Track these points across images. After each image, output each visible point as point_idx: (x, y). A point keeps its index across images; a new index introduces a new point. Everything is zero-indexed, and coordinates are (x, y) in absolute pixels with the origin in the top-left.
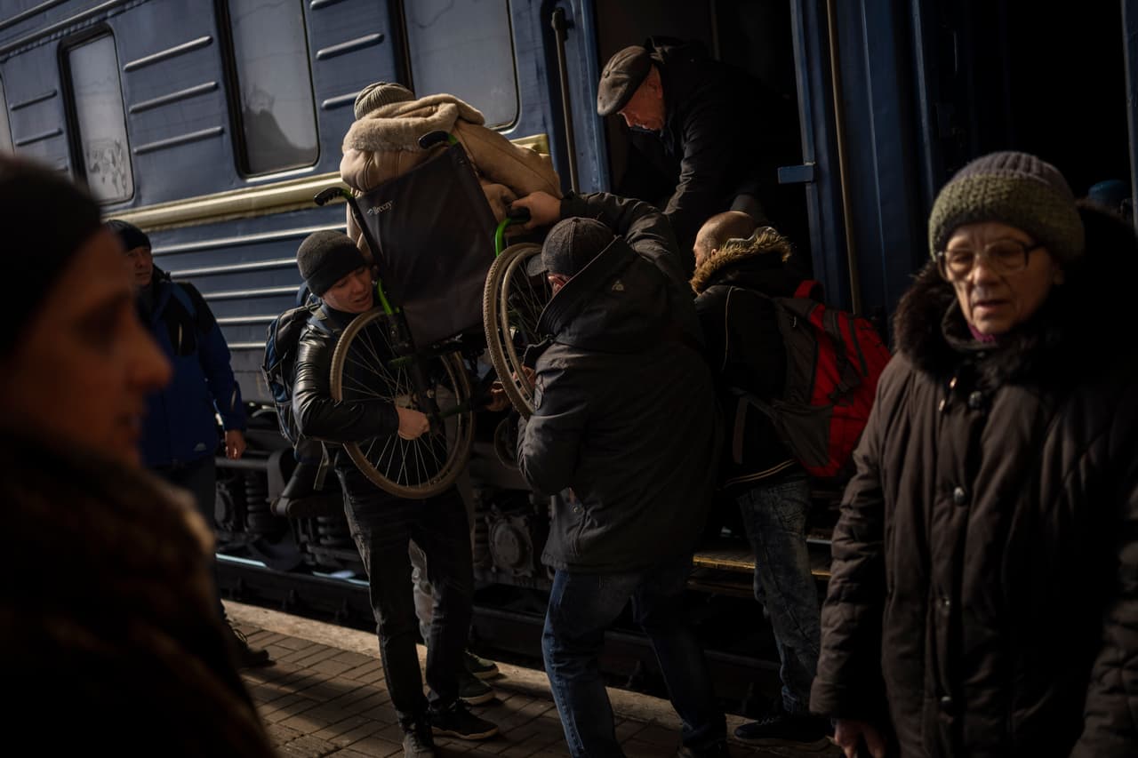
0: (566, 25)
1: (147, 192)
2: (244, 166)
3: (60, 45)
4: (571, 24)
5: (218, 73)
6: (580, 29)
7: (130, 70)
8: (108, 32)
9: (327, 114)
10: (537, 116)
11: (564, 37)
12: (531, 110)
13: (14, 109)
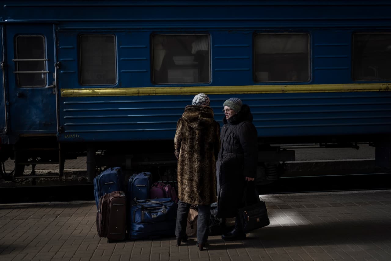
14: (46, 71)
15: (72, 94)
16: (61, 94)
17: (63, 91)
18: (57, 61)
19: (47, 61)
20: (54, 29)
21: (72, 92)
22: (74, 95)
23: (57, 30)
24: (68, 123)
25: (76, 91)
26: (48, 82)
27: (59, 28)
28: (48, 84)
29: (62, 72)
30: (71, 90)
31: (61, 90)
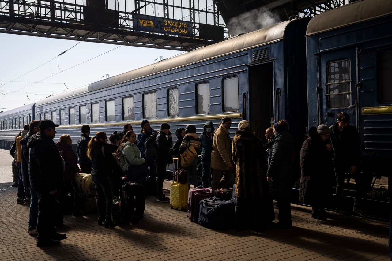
0: (246, 97)
1: (180, 115)
2: (197, 113)
3: (168, 89)
4: (247, 97)
5: (195, 97)
6: (248, 98)
7: (180, 95)
8: (177, 88)
9: (211, 106)
10: (241, 110)
11: (246, 99)
12: (240, 109)
13: (158, 98)
14: (350, 91)
15: (371, 112)
16: (362, 113)
17: (363, 109)
18: (359, 81)
19: (351, 83)
20: (357, 51)
21: (371, 110)
22: (373, 113)
23: (359, 52)
24: (367, 141)
25: (375, 109)
26: (351, 102)
27: (360, 50)
28: (351, 104)
29: (362, 91)
30: (371, 108)
31: (362, 109)
